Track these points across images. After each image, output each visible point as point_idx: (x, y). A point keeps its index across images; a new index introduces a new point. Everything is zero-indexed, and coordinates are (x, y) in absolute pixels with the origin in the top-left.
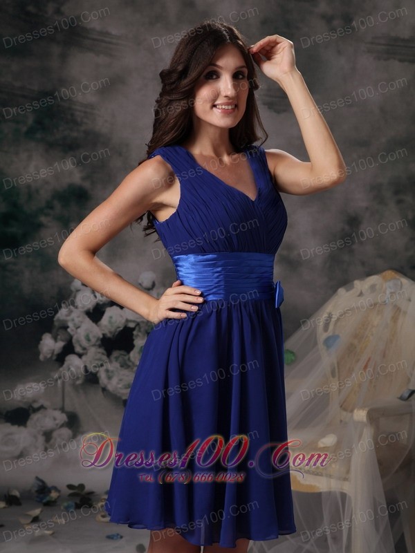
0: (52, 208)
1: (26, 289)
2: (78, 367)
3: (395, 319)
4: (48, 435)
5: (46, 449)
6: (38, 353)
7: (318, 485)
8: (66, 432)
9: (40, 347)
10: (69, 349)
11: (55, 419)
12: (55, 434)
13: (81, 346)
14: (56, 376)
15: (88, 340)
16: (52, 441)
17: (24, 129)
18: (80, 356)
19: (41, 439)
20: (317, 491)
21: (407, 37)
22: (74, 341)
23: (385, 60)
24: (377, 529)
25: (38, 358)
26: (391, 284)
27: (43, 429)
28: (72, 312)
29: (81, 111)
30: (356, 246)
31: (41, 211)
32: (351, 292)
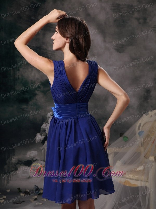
0: (40, 88)
11: (41, 164)
14: (41, 149)
25: (35, 142)
28: (47, 125)
29: (50, 53)
30: (149, 100)
31: (36, 89)
32: (148, 116)
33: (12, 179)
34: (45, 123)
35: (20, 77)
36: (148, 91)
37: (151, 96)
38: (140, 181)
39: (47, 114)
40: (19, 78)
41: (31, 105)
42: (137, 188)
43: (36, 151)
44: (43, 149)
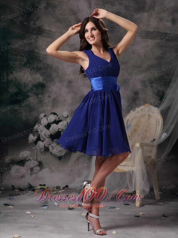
0: (32, 90)
1: (24, 118)
2: (42, 145)
3: (149, 119)
4: (32, 169)
5: (31, 174)
6: (28, 141)
7: (125, 169)
8: (38, 168)
9: (29, 138)
10: (39, 139)
11: (34, 164)
12: (34, 169)
13: (43, 138)
14: (34, 149)
15: (46, 136)
16: (33, 171)
17: (23, 63)
18: (43, 141)
19: (29, 171)
20: (124, 171)
21: (152, 31)
22: (40, 136)
23: (145, 39)
24: (143, 180)
25: (28, 142)
26: (147, 108)
27: (30, 167)
28: (40, 126)
29: (42, 57)
30: (137, 102)
31: (29, 91)
32: (135, 112)
33: (5, 178)
34: (38, 124)
35: (13, 79)
36: (136, 93)
37: (139, 98)
38: (128, 166)
39: (40, 115)
40: (12, 81)
41: (24, 107)
42: (125, 173)
43: (29, 152)
44: (35, 149)
